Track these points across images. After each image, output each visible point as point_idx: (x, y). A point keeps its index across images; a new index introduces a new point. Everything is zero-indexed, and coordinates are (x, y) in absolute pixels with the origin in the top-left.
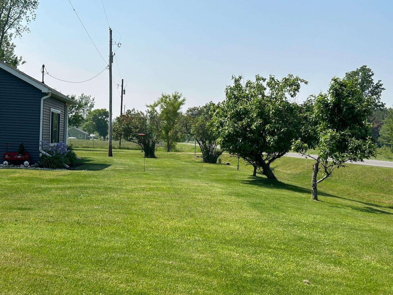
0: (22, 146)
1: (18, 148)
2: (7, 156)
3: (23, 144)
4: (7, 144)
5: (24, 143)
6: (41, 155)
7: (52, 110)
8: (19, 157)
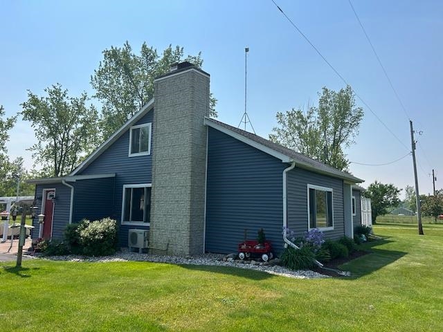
0: (261, 233)
1: (257, 235)
2: (244, 247)
3: (262, 230)
4: (246, 230)
5: (264, 229)
6: (286, 246)
7: (309, 186)
8: (258, 248)
